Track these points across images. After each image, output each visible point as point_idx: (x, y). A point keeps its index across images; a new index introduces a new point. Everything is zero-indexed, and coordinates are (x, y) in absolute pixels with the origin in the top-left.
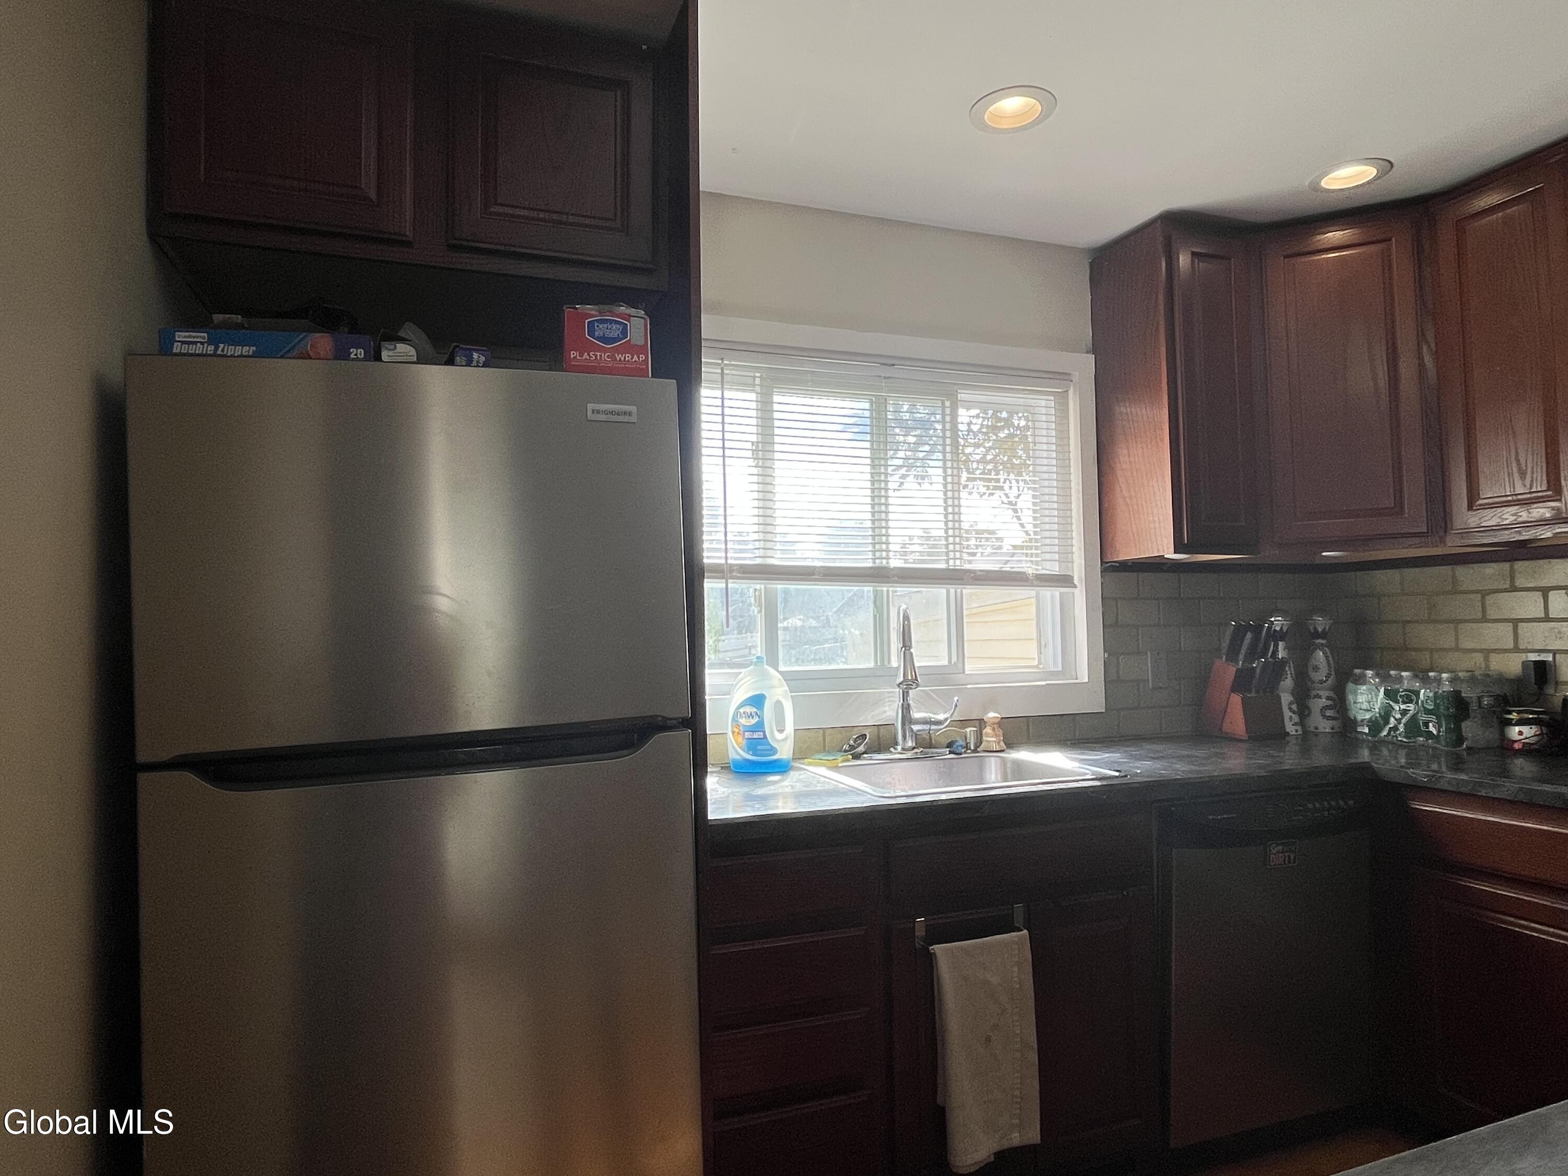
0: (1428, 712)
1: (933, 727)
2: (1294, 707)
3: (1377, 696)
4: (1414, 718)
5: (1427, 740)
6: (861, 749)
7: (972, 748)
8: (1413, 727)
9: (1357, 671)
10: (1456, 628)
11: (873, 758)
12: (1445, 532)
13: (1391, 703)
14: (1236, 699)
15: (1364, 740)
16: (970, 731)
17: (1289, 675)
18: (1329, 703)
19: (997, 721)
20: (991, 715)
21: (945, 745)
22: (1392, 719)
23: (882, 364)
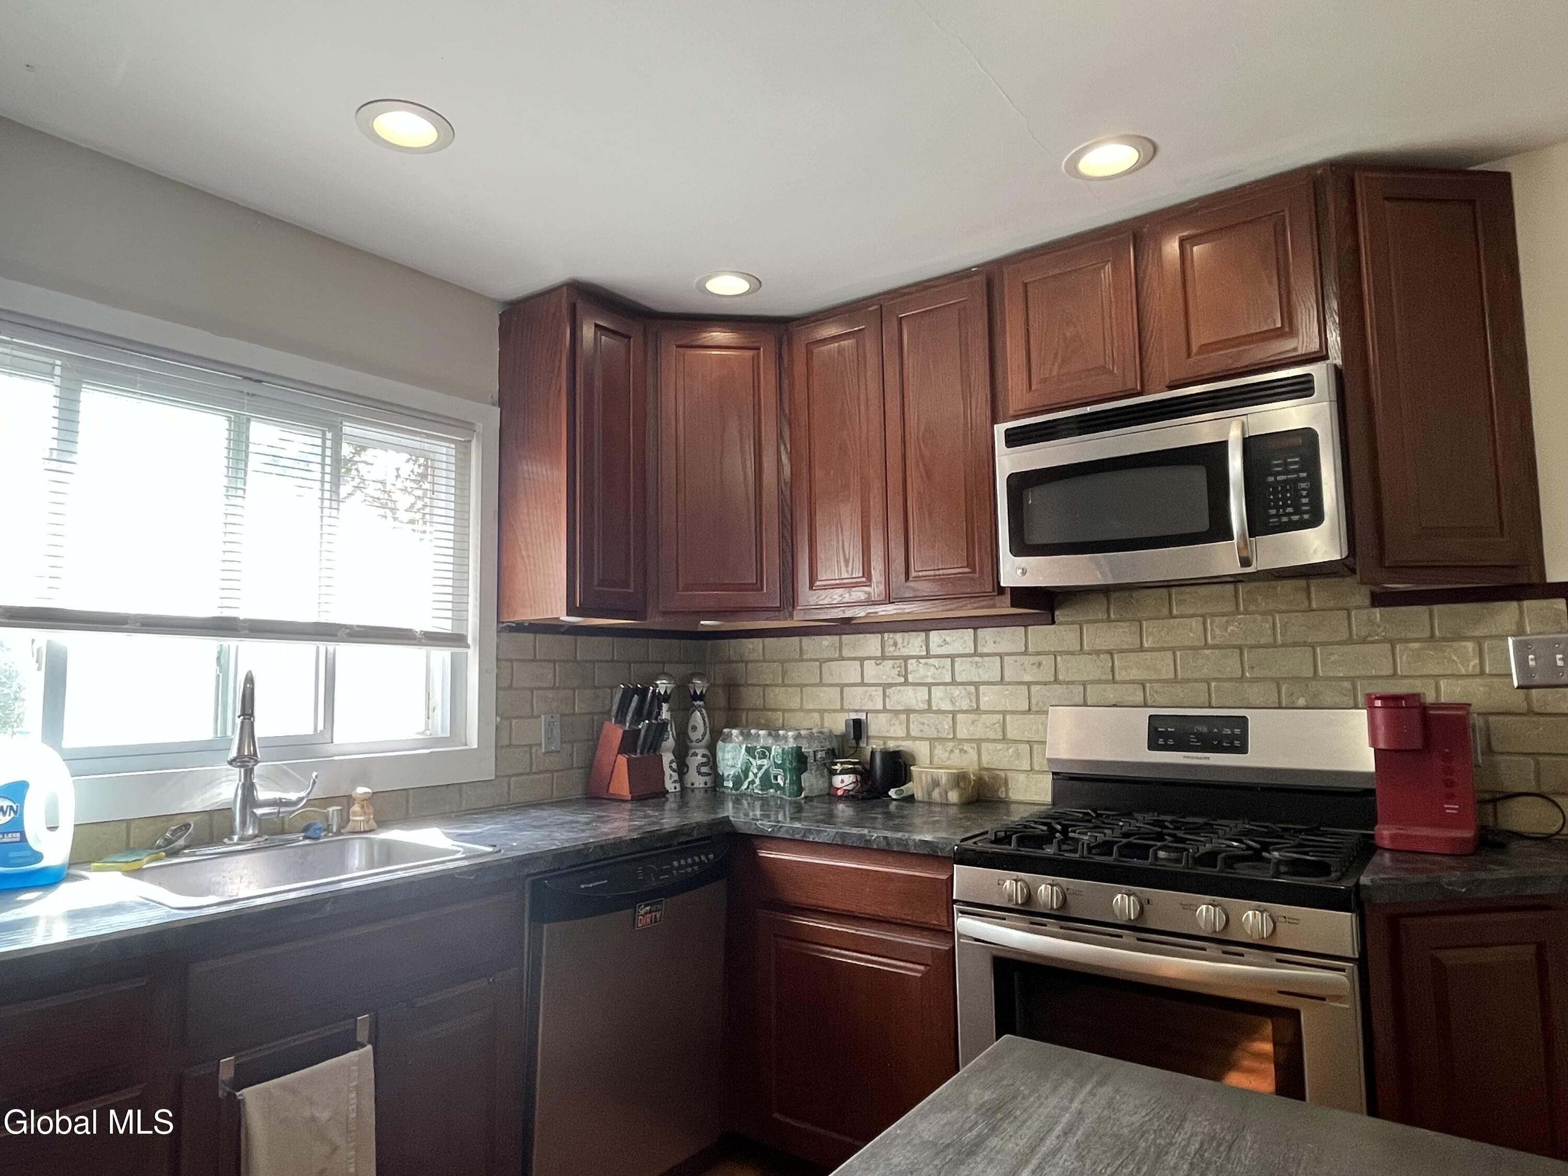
0: (778, 766)
1: (283, 809)
2: (674, 765)
3: (740, 752)
4: (767, 772)
5: (776, 791)
6: (181, 842)
7: (335, 830)
8: (766, 781)
9: (726, 730)
10: (801, 690)
11: (197, 853)
12: (793, 607)
13: (751, 759)
14: (622, 760)
15: (728, 795)
16: (333, 811)
17: (671, 736)
18: (704, 760)
19: (367, 796)
20: (361, 790)
21: (301, 830)
22: (751, 774)
23: (246, 378)
